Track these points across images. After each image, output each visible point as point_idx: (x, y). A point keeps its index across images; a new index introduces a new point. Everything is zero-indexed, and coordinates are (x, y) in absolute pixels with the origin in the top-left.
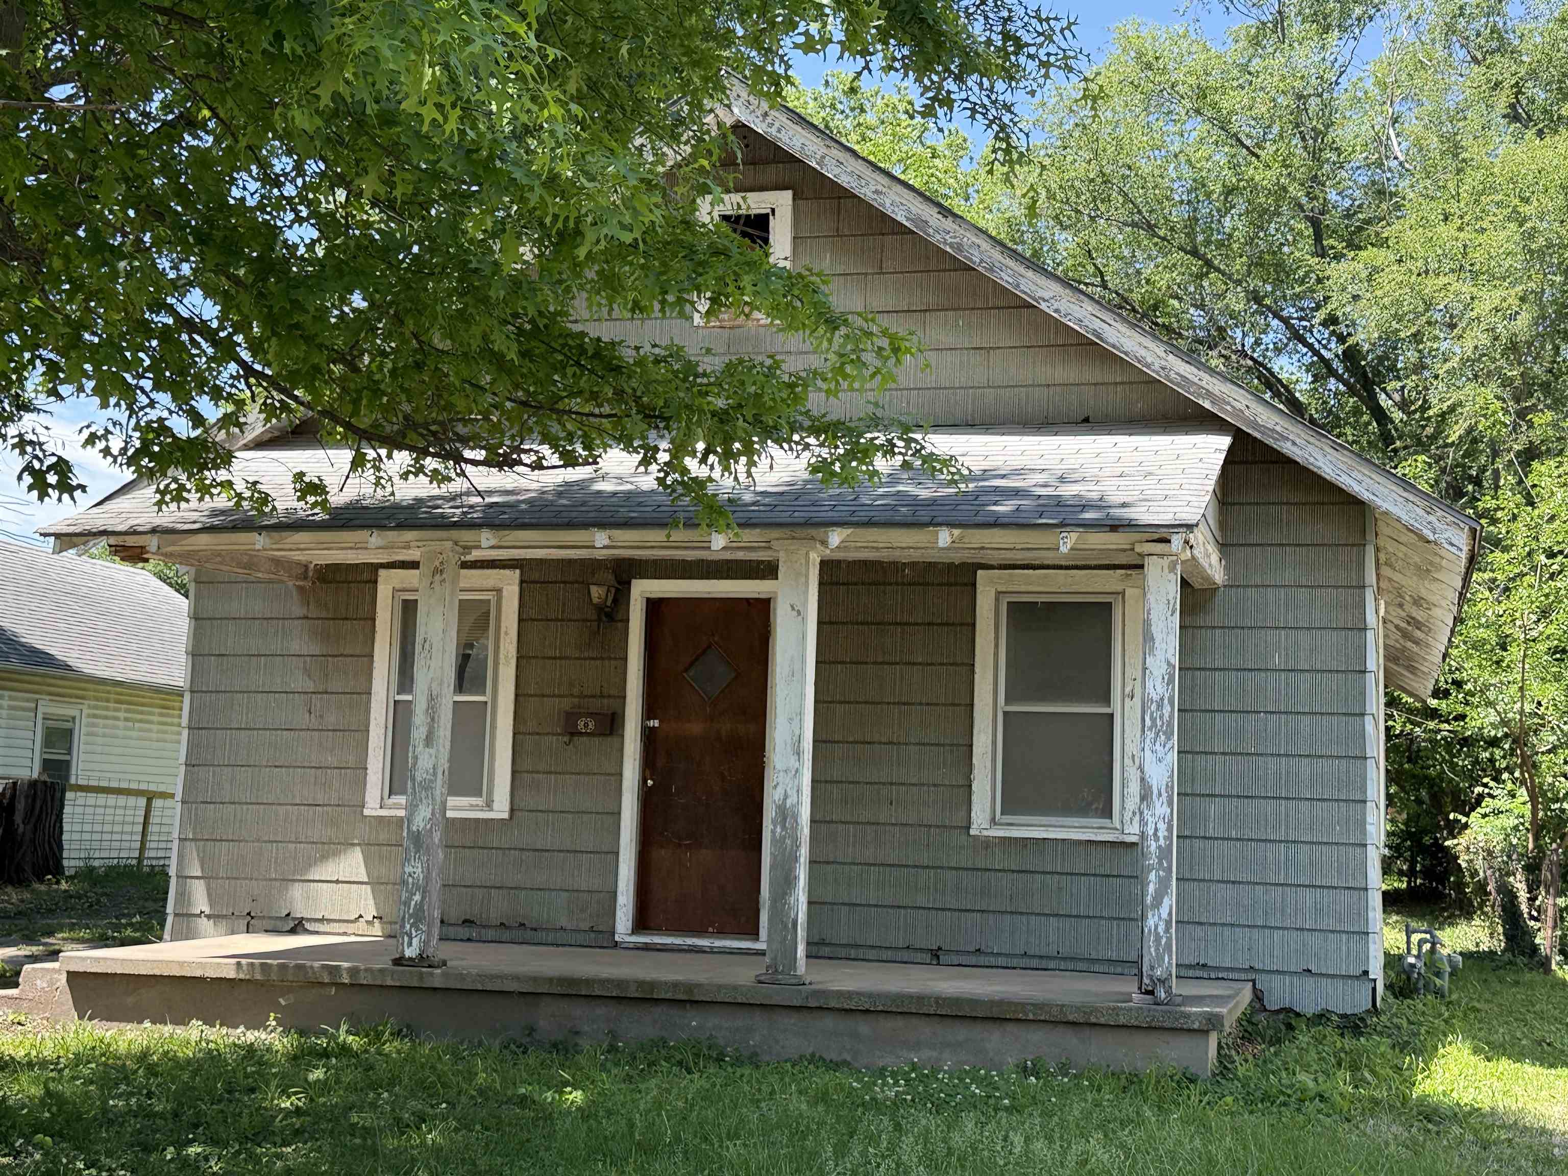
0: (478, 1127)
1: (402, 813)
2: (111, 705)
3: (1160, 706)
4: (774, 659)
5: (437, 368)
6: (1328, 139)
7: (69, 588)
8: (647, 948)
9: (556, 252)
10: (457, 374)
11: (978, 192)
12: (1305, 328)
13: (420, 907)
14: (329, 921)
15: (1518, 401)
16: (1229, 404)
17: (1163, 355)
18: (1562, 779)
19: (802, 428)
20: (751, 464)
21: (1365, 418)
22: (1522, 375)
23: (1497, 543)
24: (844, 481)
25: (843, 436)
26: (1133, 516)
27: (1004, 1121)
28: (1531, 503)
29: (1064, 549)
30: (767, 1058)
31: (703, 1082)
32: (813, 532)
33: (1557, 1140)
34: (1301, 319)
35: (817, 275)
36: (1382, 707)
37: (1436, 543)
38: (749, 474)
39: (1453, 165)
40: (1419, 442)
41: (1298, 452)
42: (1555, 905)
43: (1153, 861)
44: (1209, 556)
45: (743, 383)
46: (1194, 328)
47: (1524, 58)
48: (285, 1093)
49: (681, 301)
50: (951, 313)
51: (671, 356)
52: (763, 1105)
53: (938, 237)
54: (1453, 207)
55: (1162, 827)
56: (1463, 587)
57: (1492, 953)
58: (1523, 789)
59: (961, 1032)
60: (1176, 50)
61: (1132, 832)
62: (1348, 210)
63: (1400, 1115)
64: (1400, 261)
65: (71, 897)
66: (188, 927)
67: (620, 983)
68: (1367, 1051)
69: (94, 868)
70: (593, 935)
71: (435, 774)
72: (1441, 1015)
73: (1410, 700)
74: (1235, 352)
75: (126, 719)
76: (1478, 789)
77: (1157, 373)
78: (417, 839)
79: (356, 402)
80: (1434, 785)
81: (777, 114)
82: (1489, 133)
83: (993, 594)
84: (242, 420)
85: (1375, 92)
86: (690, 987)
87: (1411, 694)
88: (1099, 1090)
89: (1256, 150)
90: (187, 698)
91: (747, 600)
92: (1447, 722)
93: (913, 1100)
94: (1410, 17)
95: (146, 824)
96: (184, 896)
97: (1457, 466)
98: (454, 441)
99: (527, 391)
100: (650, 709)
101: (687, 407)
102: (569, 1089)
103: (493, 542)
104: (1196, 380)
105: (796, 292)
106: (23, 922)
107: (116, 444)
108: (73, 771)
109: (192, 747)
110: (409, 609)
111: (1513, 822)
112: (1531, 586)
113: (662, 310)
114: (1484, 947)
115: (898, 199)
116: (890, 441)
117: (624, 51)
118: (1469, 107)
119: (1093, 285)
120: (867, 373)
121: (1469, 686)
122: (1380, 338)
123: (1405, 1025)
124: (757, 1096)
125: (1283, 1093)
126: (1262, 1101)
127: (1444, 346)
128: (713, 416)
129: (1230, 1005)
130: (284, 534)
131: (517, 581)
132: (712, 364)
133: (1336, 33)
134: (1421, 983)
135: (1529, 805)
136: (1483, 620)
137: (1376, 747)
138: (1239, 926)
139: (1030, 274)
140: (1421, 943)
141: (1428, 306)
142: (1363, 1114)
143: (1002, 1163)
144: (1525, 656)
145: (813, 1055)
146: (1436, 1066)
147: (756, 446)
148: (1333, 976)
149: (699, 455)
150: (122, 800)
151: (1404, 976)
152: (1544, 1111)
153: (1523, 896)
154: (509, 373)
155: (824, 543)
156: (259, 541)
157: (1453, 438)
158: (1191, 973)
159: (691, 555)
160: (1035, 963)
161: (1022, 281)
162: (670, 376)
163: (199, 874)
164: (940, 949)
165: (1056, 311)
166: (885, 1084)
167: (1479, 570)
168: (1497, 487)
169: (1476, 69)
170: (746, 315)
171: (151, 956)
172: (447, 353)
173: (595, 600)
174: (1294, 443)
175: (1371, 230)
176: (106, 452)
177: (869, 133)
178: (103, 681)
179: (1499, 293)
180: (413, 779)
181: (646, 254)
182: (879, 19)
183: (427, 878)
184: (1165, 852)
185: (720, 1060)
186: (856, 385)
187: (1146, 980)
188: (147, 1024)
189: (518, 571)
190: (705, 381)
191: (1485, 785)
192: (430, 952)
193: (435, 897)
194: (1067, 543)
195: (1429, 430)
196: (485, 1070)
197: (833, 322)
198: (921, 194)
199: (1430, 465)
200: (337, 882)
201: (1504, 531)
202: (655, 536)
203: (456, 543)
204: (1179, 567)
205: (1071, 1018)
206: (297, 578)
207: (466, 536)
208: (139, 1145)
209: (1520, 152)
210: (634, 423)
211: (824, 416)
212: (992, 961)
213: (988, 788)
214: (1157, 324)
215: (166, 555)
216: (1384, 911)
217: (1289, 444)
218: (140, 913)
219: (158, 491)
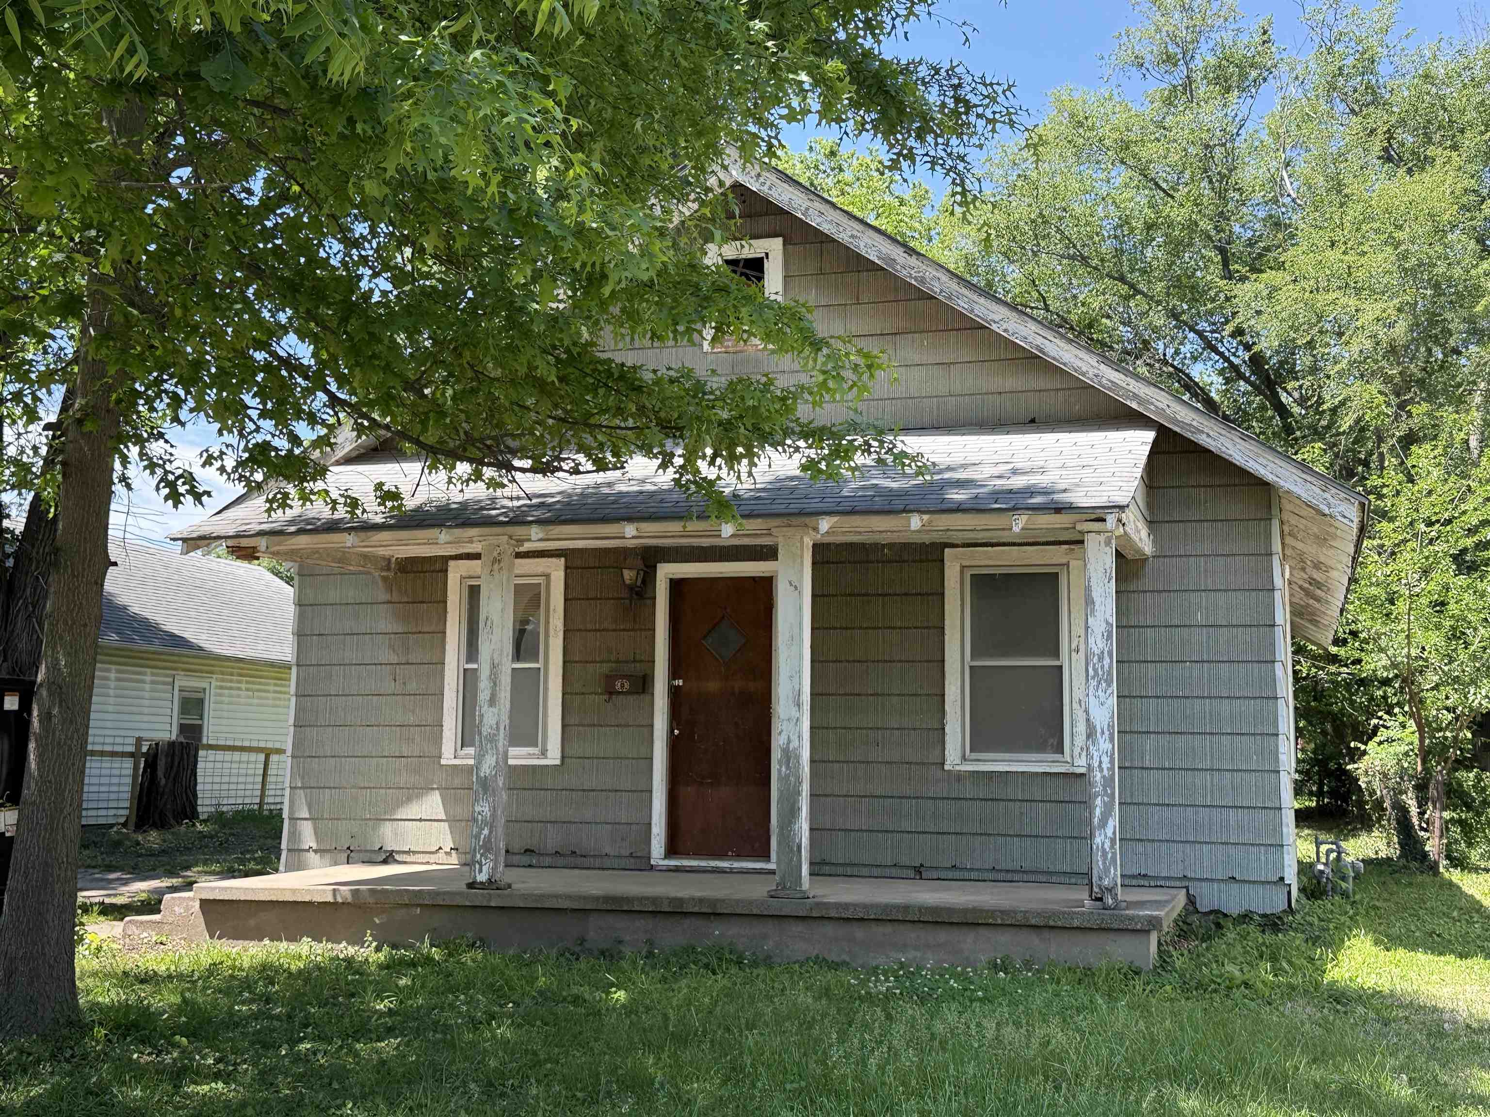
0: (538, 1023)
1: (471, 762)
2: (235, 678)
3: (1101, 658)
4: (777, 627)
5: (490, 393)
6: (1232, 181)
7: (198, 583)
8: (677, 869)
9: (586, 294)
10: (506, 396)
11: (939, 234)
12: (1216, 339)
13: (488, 840)
14: (414, 852)
15: (1398, 395)
16: (1152, 404)
17: (1096, 364)
18: (1445, 712)
19: (793, 433)
20: (752, 464)
21: (1270, 413)
22: (1400, 373)
23: (1384, 515)
24: (830, 476)
25: (828, 439)
26: (1072, 500)
27: (978, 1010)
28: (1411, 480)
29: (1016, 529)
30: (779, 961)
31: (725, 982)
32: (807, 520)
33: (1446, 1017)
34: (1212, 332)
35: (803, 305)
36: (1290, 654)
37: (1331, 517)
38: (750, 474)
39: (1336, 199)
40: (1316, 432)
41: (1213, 443)
42: (1441, 818)
43: (1099, 789)
44: (1139, 532)
45: (743, 398)
46: (1123, 342)
47: (1395, 109)
48: (380, 997)
49: (689, 330)
50: (917, 335)
51: (682, 377)
52: (776, 1000)
53: (905, 272)
54: (1338, 235)
55: (1106, 760)
56: (1356, 552)
57: (1389, 859)
58: (1412, 721)
59: (942, 935)
60: (1102, 111)
61: (1080, 765)
62: (1250, 239)
63: (1313, 998)
64: (1295, 281)
65: (205, 837)
66: (299, 861)
67: (654, 900)
68: (1284, 945)
69: (223, 813)
70: (632, 860)
71: (498, 728)
72: (1346, 913)
73: (1314, 648)
74: (1159, 360)
75: (247, 690)
76: (1374, 721)
77: (1092, 380)
78: (485, 784)
79: (424, 423)
80: (1336, 719)
81: (768, 175)
82: (1367, 172)
83: (958, 568)
84: (332, 440)
85: (1269, 141)
86: (714, 902)
87: (1314, 643)
88: (1058, 983)
89: (1171, 192)
90: (294, 670)
91: (753, 578)
92: (1346, 666)
93: (901, 994)
94: (1297, 78)
95: (265, 775)
96: (295, 835)
97: (1347, 451)
98: (505, 453)
99: (565, 410)
100: (675, 671)
101: (698, 418)
102: (614, 989)
103: (541, 536)
104: (1124, 385)
105: (786, 321)
106: (165, 859)
107: (230, 463)
108: (205, 733)
109: (299, 709)
110: (474, 592)
111: (1404, 748)
112: (1414, 550)
113: (675, 339)
114: (1382, 855)
115: (870, 242)
116: (866, 443)
117: (638, 125)
118: (1349, 152)
119: (1037, 308)
120: (845, 386)
121: (1363, 635)
122: (1280, 345)
123: (1316, 921)
124: (771, 993)
125: (1215, 982)
126: (1196, 989)
127: (1335, 351)
128: (719, 425)
129: (1167, 909)
130: (369, 534)
131: (563, 568)
132: (716, 383)
133: (1236, 93)
134: (1330, 886)
135: (1417, 734)
136: (1374, 580)
137: (1286, 688)
138: (1173, 841)
139: (982, 300)
140: (1329, 852)
141: (1320, 318)
142: (1282, 998)
143: (976, 1045)
144: (1410, 609)
145: (817, 957)
146: (1343, 956)
147: (756, 450)
148: (1254, 882)
149: (708, 459)
150: (245, 756)
151: (1315, 881)
152: (1435, 992)
153: (1414, 811)
154: (550, 395)
155: (816, 529)
156: (349, 540)
157: (1344, 427)
158: (1134, 882)
159: (706, 542)
160: (1000, 876)
161: (976, 307)
162: (683, 393)
163: (307, 816)
164: (922, 865)
165: (1005, 331)
166: (878, 980)
167: (1370, 538)
168: (1382, 468)
169: (1354, 119)
170: (745, 341)
171: (268, 885)
172: (498, 380)
173: (628, 582)
174: (1208, 435)
175: (1271, 255)
176: (222, 469)
177: (847, 188)
178: (228, 659)
179: (1380, 305)
180: (480, 734)
181: (660, 294)
182: (850, 92)
183: (494, 815)
184: (1108, 782)
185: (739, 963)
186: (838, 397)
187: (1095, 889)
188: (266, 941)
189: (563, 559)
190: (712, 397)
191: (1380, 718)
192: (498, 876)
193: (500, 830)
194: (1019, 524)
195: (1324, 423)
196: (544, 975)
197: (817, 344)
198: (889, 237)
199: (1325, 450)
200: (420, 820)
201: (1389, 505)
202: (674, 527)
203: (511, 537)
204: (1113, 542)
205: (1033, 922)
206: (382, 570)
207: (519, 531)
208: (260, 1043)
209: (1393, 187)
210: (654, 433)
211: (811, 423)
212: (966, 875)
213: (959, 730)
214: (1092, 339)
215: (273, 553)
216: (1297, 826)
217: (1204, 436)
218: (261, 849)
219: (268, 501)
